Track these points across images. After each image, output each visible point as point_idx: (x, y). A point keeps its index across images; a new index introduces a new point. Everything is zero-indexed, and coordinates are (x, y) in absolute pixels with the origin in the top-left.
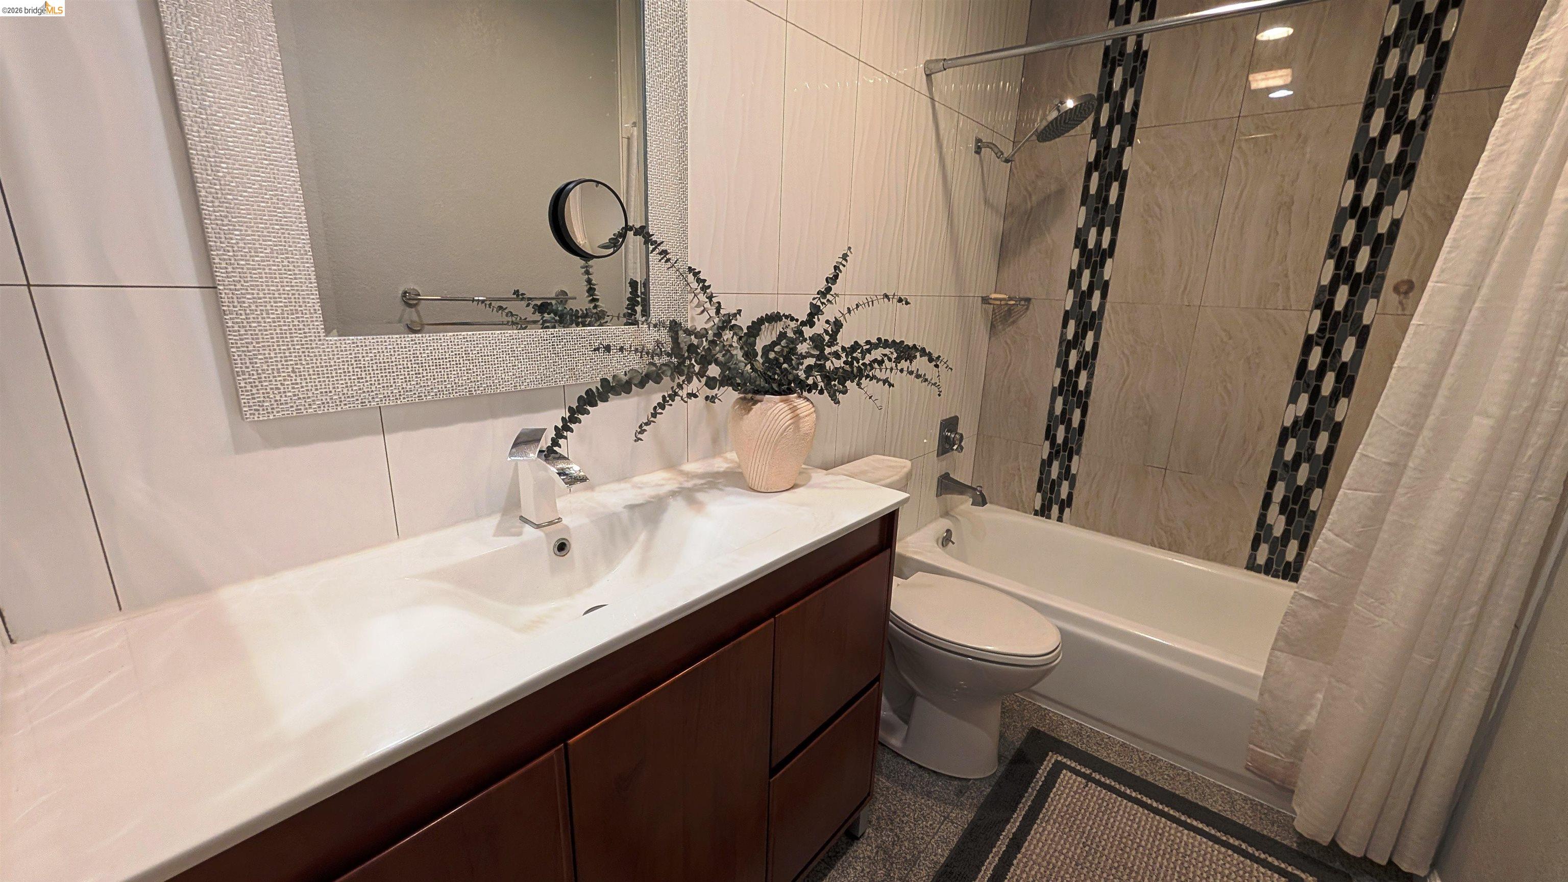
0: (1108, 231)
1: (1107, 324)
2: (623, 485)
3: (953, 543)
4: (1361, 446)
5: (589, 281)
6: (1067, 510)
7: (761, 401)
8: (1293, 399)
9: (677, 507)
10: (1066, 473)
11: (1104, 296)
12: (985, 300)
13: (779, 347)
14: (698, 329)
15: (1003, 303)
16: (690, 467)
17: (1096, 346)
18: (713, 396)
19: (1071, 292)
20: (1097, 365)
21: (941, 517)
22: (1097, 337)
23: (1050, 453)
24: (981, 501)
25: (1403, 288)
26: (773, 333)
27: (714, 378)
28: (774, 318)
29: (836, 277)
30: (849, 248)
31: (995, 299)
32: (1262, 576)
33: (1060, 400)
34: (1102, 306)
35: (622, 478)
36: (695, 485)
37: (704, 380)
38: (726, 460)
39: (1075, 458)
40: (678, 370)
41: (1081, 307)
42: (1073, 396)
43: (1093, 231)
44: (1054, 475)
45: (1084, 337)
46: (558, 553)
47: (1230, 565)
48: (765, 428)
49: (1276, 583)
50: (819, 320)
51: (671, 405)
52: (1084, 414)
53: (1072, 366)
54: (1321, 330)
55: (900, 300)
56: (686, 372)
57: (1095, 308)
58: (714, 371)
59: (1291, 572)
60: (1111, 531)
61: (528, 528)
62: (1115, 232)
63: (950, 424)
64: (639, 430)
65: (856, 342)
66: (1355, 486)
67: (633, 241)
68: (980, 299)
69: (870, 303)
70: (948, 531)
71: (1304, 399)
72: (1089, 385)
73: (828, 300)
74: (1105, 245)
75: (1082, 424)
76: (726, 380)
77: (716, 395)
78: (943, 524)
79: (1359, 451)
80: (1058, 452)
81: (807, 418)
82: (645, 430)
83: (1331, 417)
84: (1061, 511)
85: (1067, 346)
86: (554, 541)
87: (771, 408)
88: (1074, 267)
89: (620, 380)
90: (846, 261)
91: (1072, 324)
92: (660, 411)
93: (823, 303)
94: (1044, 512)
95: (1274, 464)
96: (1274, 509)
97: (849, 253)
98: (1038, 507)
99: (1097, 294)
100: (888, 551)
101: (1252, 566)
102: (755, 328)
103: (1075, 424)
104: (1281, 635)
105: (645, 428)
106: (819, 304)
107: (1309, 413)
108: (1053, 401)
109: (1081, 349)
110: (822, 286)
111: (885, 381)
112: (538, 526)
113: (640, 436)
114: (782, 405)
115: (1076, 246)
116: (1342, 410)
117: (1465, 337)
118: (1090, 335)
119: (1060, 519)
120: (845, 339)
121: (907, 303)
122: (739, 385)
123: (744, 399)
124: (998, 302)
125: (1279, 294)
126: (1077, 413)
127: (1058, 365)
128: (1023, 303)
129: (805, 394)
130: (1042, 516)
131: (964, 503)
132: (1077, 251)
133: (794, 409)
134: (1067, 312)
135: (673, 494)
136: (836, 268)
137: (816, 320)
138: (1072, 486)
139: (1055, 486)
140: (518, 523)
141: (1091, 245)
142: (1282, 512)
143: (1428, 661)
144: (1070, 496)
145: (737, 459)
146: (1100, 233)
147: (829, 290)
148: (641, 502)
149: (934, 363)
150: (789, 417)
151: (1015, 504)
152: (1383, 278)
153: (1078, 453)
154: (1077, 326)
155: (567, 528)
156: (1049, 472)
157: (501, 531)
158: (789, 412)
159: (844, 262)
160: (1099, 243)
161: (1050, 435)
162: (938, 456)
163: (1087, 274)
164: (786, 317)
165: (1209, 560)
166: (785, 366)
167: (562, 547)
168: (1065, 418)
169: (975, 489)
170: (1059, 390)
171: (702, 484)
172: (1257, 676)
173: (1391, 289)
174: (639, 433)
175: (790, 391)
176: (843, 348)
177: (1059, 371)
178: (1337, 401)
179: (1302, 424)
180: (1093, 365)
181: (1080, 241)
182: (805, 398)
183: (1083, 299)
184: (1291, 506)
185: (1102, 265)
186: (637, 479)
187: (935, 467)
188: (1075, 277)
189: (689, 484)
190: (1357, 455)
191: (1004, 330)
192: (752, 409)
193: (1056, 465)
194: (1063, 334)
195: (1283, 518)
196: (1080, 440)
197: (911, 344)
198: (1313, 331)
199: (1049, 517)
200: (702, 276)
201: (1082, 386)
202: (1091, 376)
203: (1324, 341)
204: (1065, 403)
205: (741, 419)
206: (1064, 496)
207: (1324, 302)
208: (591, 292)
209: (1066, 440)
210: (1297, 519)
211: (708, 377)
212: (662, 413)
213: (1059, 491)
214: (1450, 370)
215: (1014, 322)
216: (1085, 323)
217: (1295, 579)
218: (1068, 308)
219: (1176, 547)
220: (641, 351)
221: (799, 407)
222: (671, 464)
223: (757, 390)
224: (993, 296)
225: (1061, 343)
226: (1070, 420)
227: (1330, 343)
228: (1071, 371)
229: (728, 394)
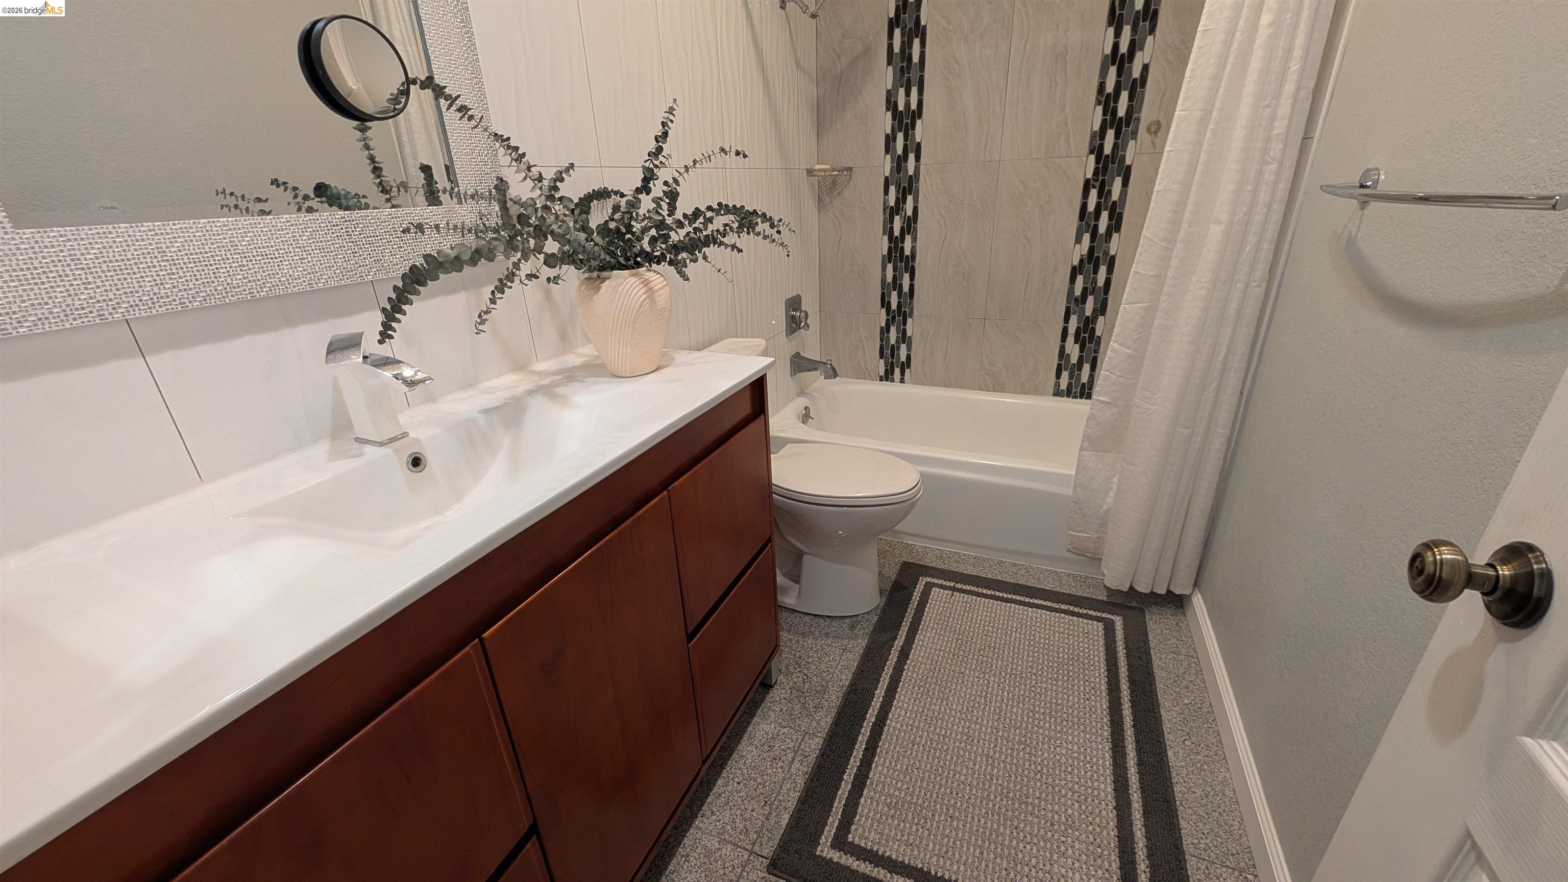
0: (914, 91)
1: (924, 185)
2: (470, 393)
3: (813, 419)
4: (1134, 265)
5: (372, 159)
6: (907, 371)
7: (609, 278)
8: (1078, 240)
9: (537, 404)
10: (903, 337)
11: (918, 158)
12: (810, 172)
13: (619, 214)
14: (524, 199)
15: (827, 173)
16: (541, 366)
17: (915, 210)
18: (555, 277)
19: (888, 157)
20: (918, 229)
21: (798, 396)
22: (916, 200)
23: (888, 320)
24: (833, 373)
25: (1153, 129)
26: (604, 212)
27: (553, 254)
28: (602, 194)
29: (665, 134)
30: (675, 100)
31: (820, 170)
32: (1065, 399)
33: (890, 267)
34: (917, 169)
35: (468, 385)
36: (553, 381)
37: (542, 257)
38: (579, 355)
39: (909, 321)
40: (511, 245)
41: (899, 172)
42: (901, 262)
43: (902, 91)
44: (893, 341)
45: (904, 202)
46: (413, 469)
47: (1041, 394)
48: (619, 306)
49: (1075, 403)
50: (655, 185)
51: (511, 287)
52: (912, 278)
53: (897, 233)
54: (1096, 173)
55: (738, 153)
56: (521, 247)
57: (911, 172)
58: (551, 246)
59: (1085, 392)
60: (947, 384)
61: (369, 449)
62: (921, 92)
63: (794, 303)
64: (479, 321)
65: (697, 209)
66: (1131, 301)
67: (419, 98)
68: (805, 171)
69: (708, 159)
70: (806, 408)
71: (1087, 237)
72: (913, 249)
73: (661, 162)
74: (914, 106)
75: (912, 288)
76: (568, 258)
77: (559, 275)
78: (801, 402)
79: (1132, 269)
80: (894, 318)
81: (661, 291)
82: (487, 320)
83: (1106, 253)
84: (903, 373)
85: (892, 212)
86: (405, 457)
87: (621, 285)
88: (889, 131)
89: (447, 256)
90: (673, 115)
91: (892, 189)
92: (499, 295)
93: (656, 166)
94: (888, 376)
95: (1068, 301)
96: (1071, 339)
97: (675, 106)
98: (882, 373)
99: (912, 157)
100: (763, 417)
101: (1057, 393)
102: (585, 204)
103: (906, 289)
104: (1086, 437)
105: (485, 317)
106: (651, 166)
107: (1091, 250)
108: (884, 269)
109: (903, 214)
110: (652, 146)
111: (734, 247)
112: (381, 444)
113: (481, 327)
114: (633, 280)
115: (888, 109)
116: (1115, 245)
117: (1203, 157)
118: (910, 199)
119: (902, 381)
120: (684, 206)
121: (745, 156)
122: (581, 261)
123: (590, 278)
124: (823, 174)
125: (1062, 142)
126: (906, 276)
127: (884, 234)
128: (845, 173)
129: (654, 266)
130: (887, 380)
131: (817, 381)
132: (889, 114)
133: (646, 283)
134: (886, 178)
135: (531, 393)
136: (664, 124)
137: (651, 185)
138: (909, 348)
139: (894, 350)
140: (356, 445)
141: (901, 107)
142: (1076, 342)
143: (1186, 432)
144: (909, 357)
145: (595, 353)
146: (908, 94)
147: (660, 150)
148: (498, 404)
149: (776, 229)
150: (642, 291)
151: (862, 374)
152: (1138, 119)
153: (911, 316)
154: (898, 191)
155: (417, 441)
156: (888, 338)
157: (334, 455)
158: (641, 286)
159: (671, 117)
160: (907, 104)
161: (885, 303)
162: (787, 336)
163: (900, 136)
164: (616, 193)
165: (1025, 394)
166: (628, 236)
167: (416, 462)
168: (896, 284)
169: (826, 363)
170: (889, 257)
171: (560, 380)
172: (1070, 476)
173: (1145, 130)
174: (479, 324)
175: (638, 265)
176: (685, 216)
177: (886, 238)
178: (1111, 237)
179: (1086, 261)
180: (915, 229)
181: (891, 104)
182: (655, 271)
183: (899, 163)
184: (1082, 335)
185: (913, 127)
186: (485, 385)
187: (788, 348)
188: (890, 140)
189: (545, 382)
190: (1132, 273)
191: (831, 202)
192: (601, 288)
193: (893, 329)
194: (885, 202)
195: (1077, 346)
196: (911, 303)
197: (751, 210)
198: (1089, 175)
199: (893, 381)
200: (513, 143)
201: (907, 252)
202: (914, 240)
203: (1098, 184)
204: (895, 269)
205: (591, 300)
206: (903, 358)
207: (1097, 150)
208: (378, 173)
209: (899, 305)
210: (1087, 345)
211: (546, 254)
212: (502, 298)
213: (899, 355)
214: (1194, 189)
215: (839, 194)
216: (904, 187)
217: (1089, 397)
218: (887, 174)
219: (998, 387)
220: (463, 230)
221: (651, 279)
222: (519, 365)
223: (602, 267)
224: (817, 167)
225: (884, 210)
226: (901, 285)
227: (1103, 183)
228: (897, 237)
229: (570, 273)
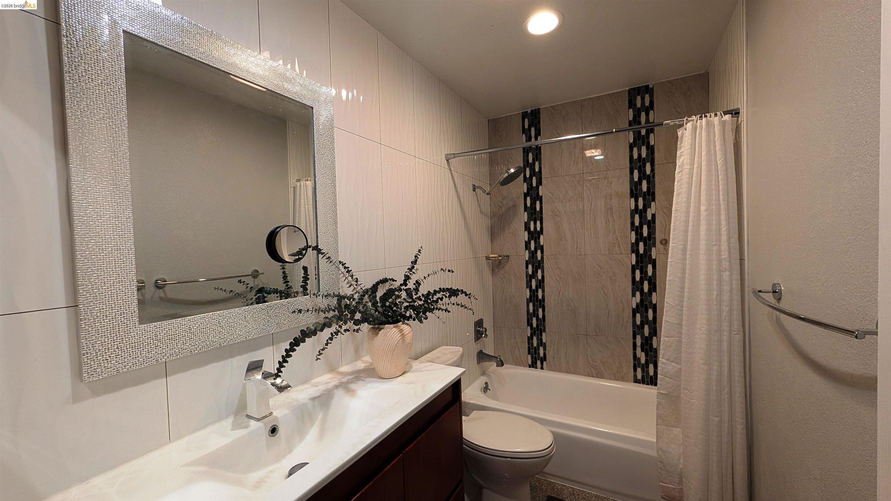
0: (538, 223)
1: (546, 264)
2: (306, 386)
3: (490, 390)
4: (664, 317)
5: (284, 273)
6: (545, 363)
7: (383, 328)
8: (634, 295)
9: (339, 394)
10: (541, 343)
11: (542, 252)
12: (488, 258)
13: (391, 299)
14: (348, 295)
15: (496, 259)
16: (344, 369)
17: (543, 277)
18: (357, 329)
19: (527, 251)
20: (545, 286)
21: (481, 375)
22: (543, 272)
23: (531, 333)
24: (501, 364)
25: (664, 242)
26: (384, 288)
27: (358, 319)
28: (384, 281)
29: (416, 261)
30: (422, 247)
31: (492, 257)
32: (642, 385)
33: (531, 305)
34: (542, 257)
35: (305, 381)
36: (348, 380)
37: (352, 322)
38: (363, 362)
39: (544, 334)
40: (339, 318)
41: (533, 258)
42: (537, 302)
43: (532, 223)
44: (535, 345)
45: (537, 272)
46: (271, 435)
47: (627, 381)
48: (387, 343)
49: (647, 388)
50: (409, 282)
51: (336, 338)
52: (544, 311)
53: (534, 287)
54: (637, 261)
55: (449, 271)
56: (344, 319)
57: (539, 258)
58: (358, 316)
59: (652, 381)
60: (568, 372)
61: (253, 422)
62: (541, 223)
63: (479, 323)
64: (318, 354)
65: (429, 291)
66: (667, 336)
67: (311, 253)
68: (485, 258)
69: (435, 273)
70: (486, 383)
71: (638, 294)
72: (543, 296)
73: (413, 272)
74: (538, 229)
75: (544, 316)
76: (364, 320)
77: (359, 328)
78: (483, 379)
79: (663, 319)
80: (535, 332)
81: (408, 335)
82: (322, 354)
83: (651, 302)
84: (542, 364)
85: (530, 278)
86: (269, 428)
87: (389, 332)
88: (527, 240)
89: (311, 330)
90: (420, 253)
91: (530, 266)
92: (330, 341)
93: (410, 274)
94: (533, 365)
95: (633, 327)
96: (639, 349)
97: (421, 249)
98: (530, 363)
99: (539, 252)
100: (458, 402)
101: (636, 381)
102: (375, 288)
103: (541, 316)
104: (658, 416)
105: (321, 352)
106: (409, 274)
107: (642, 300)
108: (528, 306)
109: (537, 279)
110: (409, 265)
111: (446, 310)
112: (258, 420)
113: (319, 357)
114: (395, 329)
115: (526, 230)
116: (654, 298)
117: (688, 267)
118: (539, 271)
119: (542, 368)
120: (423, 290)
121: (453, 272)
122: (371, 321)
123: (373, 328)
124: (494, 259)
125: (616, 247)
126: (540, 310)
127: (527, 288)
128: (505, 258)
129: (406, 321)
130: (533, 367)
131: (492, 366)
132: (526, 232)
133: (401, 331)
134: (527, 261)
135: (337, 387)
136: (416, 256)
137: (408, 283)
138: (545, 349)
139: (537, 349)
140: (246, 420)
141: (532, 229)
142: (642, 351)
143: (717, 419)
144: (545, 354)
145: (371, 361)
146: (535, 224)
147: (413, 267)
148: (319, 394)
149: (468, 296)
150: (399, 335)
151: (518, 363)
152: (655, 238)
153: (544, 331)
154: (533, 268)
155: (276, 418)
156: (532, 343)
157: (236, 426)
158: (399, 332)
159: (419, 254)
160: (535, 228)
161: (530, 324)
162: (475, 342)
163: (533, 242)
164: (390, 280)
165: (616, 380)
166: (395, 308)
167: (274, 430)
168: (535, 314)
169: (497, 358)
170: (529, 301)
171: (352, 379)
172: (653, 442)
173: (659, 243)
174: (318, 355)
175: (398, 321)
176: (423, 295)
177: (528, 290)
178: (652, 294)
179: (640, 306)
180: (544, 286)
181: (527, 227)
182: (406, 324)
183: (533, 254)
184: (645, 347)
185: (539, 238)
186: (314, 381)
187: (475, 348)
188: (527, 245)
189: (344, 380)
190: (664, 321)
191: (499, 271)
192: (379, 333)
193: (535, 338)
194: (527, 272)
195: (643, 354)
196: (544, 324)
197: (456, 289)
198: (634, 263)
199: (536, 368)
200: (347, 265)
201: (540, 297)
202: (543, 291)
203: (639, 267)
204: (534, 306)
205: (373, 339)
206: (542, 355)
207: (635, 249)
208: (285, 278)
209: (537, 324)
210: (649, 353)
211: (355, 320)
212: (331, 343)
213: (539, 353)
214: (687, 281)
215: (503, 267)
216: (536, 266)
217: (656, 385)
218: (527, 259)
219: (599, 375)
220: (318, 310)
221: (404, 329)
222: (332, 369)
223: (381, 323)
224: (491, 256)
225: (526, 276)
226: (538, 314)
227: (642, 267)
228: (534, 290)
229: (365, 327)
